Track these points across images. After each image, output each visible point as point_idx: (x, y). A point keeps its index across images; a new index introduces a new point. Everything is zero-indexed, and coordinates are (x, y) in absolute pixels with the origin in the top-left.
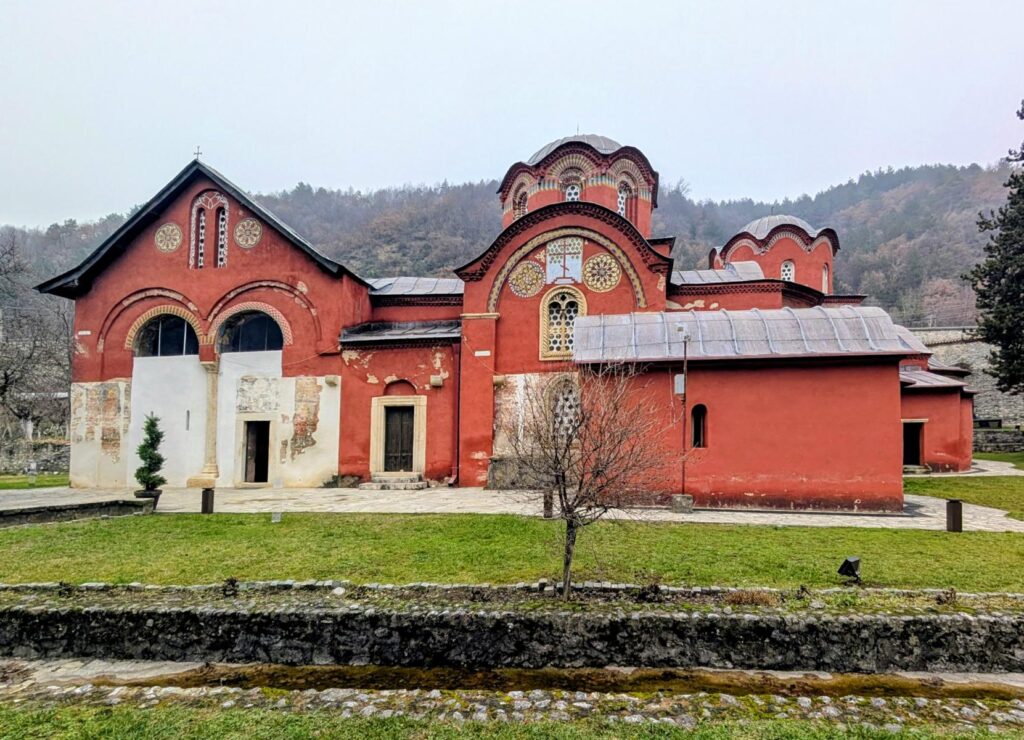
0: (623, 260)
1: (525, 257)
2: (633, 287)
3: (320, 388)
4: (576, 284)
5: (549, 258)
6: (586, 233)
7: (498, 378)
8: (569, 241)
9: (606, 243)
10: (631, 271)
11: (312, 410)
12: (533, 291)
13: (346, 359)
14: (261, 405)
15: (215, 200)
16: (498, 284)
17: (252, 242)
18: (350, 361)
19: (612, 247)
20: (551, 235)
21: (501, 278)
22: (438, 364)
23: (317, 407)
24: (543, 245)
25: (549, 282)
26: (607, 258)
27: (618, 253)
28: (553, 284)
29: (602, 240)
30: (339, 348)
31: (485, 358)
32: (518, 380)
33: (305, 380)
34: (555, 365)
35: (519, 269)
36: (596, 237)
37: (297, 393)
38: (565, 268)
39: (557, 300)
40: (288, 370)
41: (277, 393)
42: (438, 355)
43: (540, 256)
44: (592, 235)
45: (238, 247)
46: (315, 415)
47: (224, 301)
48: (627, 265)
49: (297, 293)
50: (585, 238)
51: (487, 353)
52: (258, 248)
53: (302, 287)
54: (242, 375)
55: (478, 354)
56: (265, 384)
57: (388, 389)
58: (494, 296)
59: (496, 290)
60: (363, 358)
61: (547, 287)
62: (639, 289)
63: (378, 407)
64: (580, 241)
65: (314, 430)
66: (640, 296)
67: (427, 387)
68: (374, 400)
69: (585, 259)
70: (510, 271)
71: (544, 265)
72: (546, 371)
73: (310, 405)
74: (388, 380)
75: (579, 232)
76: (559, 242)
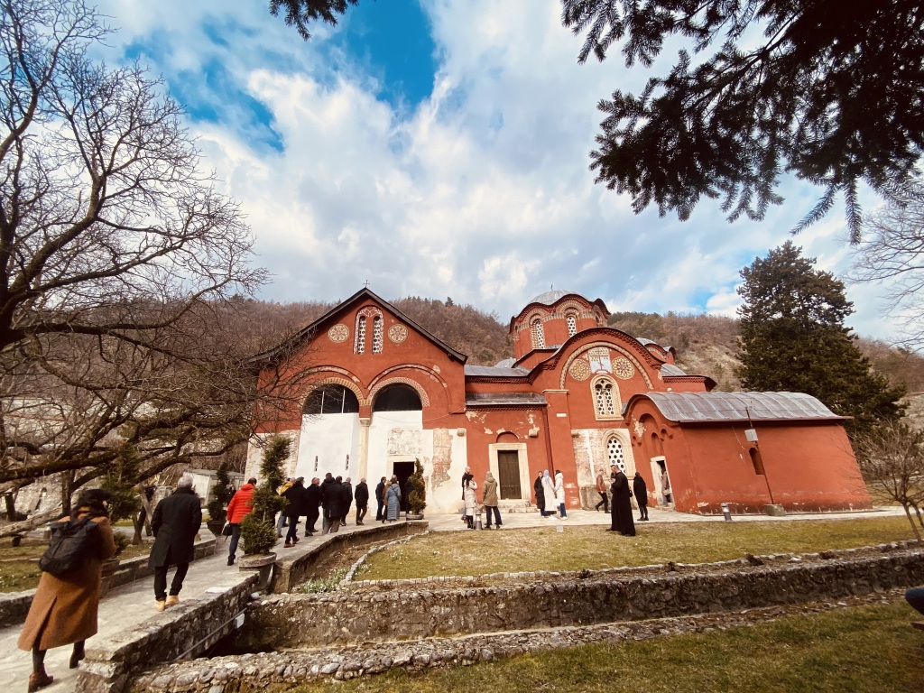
0: (635, 361)
1: (577, 357)
2: (643, 377)
3: (451, 437)
4: (609, 374)
5: (591, 358)
6: (610, 345)
7: (574, 432)
8: (600, 349)
9: (623, 351)
10: (640, 368)
11: (447, 453)
12: (584, 377)
13: (469, 417)
14: (407, 449)
15: (373, 312)
16: (564, 372)
17: (401, 339)
18: (472, 418)
19: (627, 353)
20: (590, 345)
21: (565, 368)
22: (532, 422)
23: (450, 451)
24: (586, 351)
25: (593, 372)
26: (624, 360)
27: (631, 357)
28: (596, 374)
29: (620, 349)
30: (465, 409)
31: (563, 418)
32: (585, 433)
33: (440, 431)
34: (607, 423)
35: (574, 364)
36: (617, 347)
37: (434, 440)
38: (601, 365)
39: (600, 383)
40: (427, 424)
41: (419, 441)
42: (531, 416)
43: (585, 356)
44: (614, 346)
45: (391, 342)
46: (449, 457)
47: (380, 376)
48: (638, 364)
49: (432, 372)
50: (609, 348)
51: (564, 415)
52: (405, 343)
53: (437, 369)
54: (392, 428)
55: (558, 415)
56: (410, 434)
57: (499, 438)
58: (562, 379)
59: (563, 375)
60: (481, 416)
61: (593, 375)
62: (647, 378)
63: (493, 451)
64: (606, 349)
65: (449, 468)
66: (649, 382)
67: (526, 437)
68: (490, 445)
69: (611, 359)
70: (570, 365)
71: (588, 362)
72: (601, 428)
73: (445, 449)
74: (499, 432)
75: (606, 344)
76: (596, 349)
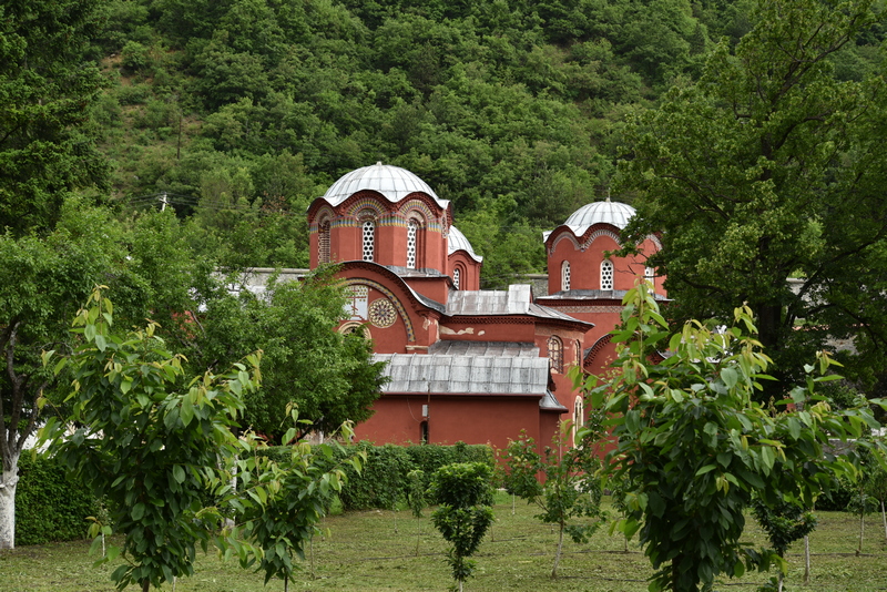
0: (398, 305)
2: (405, 326)
4: (363, 321)
6: (370, 283)
8: (358, 287)
9: (386, 291)
10: (403, 314)
19: (390, 295)
20: (345, 283)
26: (386, 302)
27: (394, 300)
28: (346, 322)
29: (382, 289)
36: (378, 286)
38: (355, 308)
39: (349, 332)
44: (375, 285)
48: (401, 309)
50: (369, 287)
62: (409, 327)
64: (366, 289)
66: (411, 332)
69: (369, 302)
75: (365, 282)
76: (351, 288)
